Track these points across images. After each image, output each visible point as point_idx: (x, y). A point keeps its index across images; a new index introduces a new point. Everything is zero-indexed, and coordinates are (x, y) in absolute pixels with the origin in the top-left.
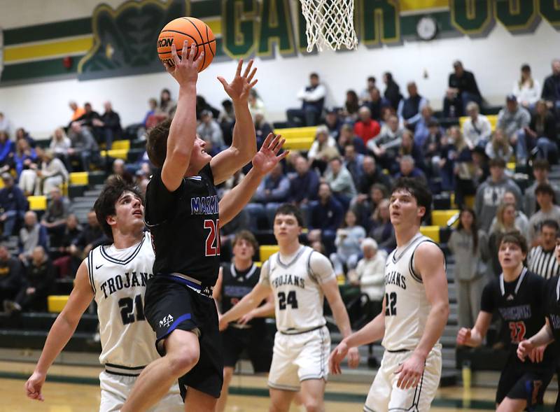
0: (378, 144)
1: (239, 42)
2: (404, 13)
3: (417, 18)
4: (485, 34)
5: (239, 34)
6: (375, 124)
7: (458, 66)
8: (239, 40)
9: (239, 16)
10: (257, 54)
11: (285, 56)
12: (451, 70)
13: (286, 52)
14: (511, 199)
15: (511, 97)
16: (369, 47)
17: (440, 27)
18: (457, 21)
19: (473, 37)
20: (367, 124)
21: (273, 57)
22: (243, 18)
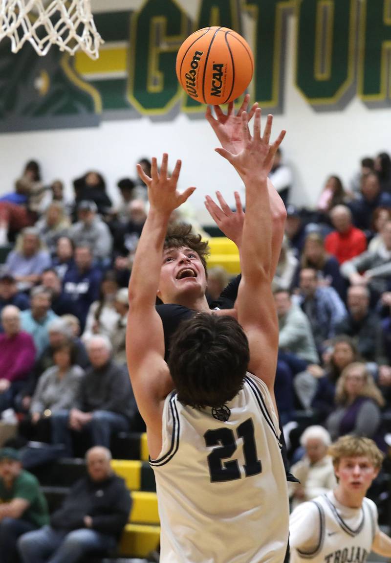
0: (361, 270)
1: (154, 88)
5: (155, 74)
6: (358, 235)
8: (155, 84)
9: (158, 44)
10: (184, 109)
16: (370, 106)
20: (345, 235)
22: (164, 47)
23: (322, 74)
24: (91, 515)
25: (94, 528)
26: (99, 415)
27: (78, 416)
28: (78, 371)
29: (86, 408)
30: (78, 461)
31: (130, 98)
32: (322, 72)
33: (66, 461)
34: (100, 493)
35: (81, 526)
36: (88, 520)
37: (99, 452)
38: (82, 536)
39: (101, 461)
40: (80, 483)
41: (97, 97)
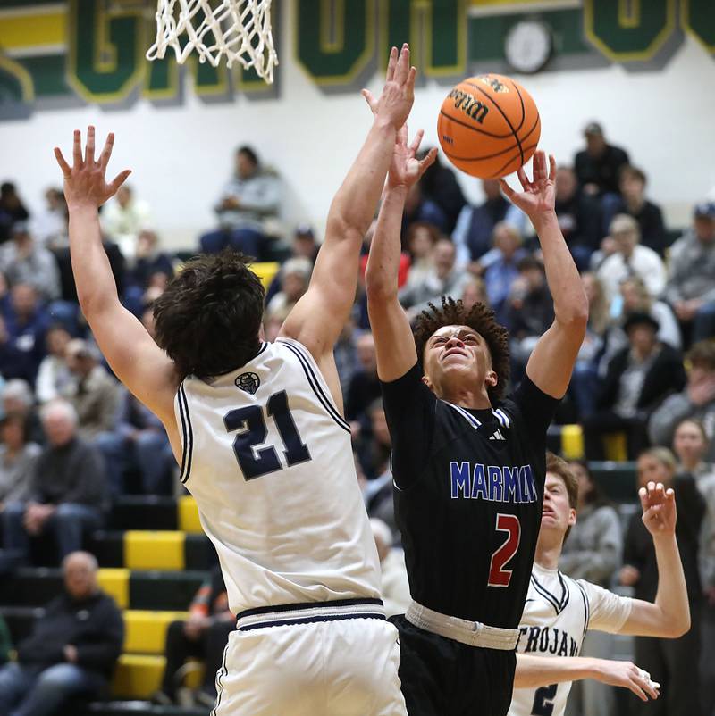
1: (105, 66)
2: (478, 10)
3: (509, 22)
4: (660, 63)
5: (105, 50)
7: (594, 133)
8: (105, 60)
9: (108, 6)
10: (145, 93)
11: (207, 101)
12: (579, 143)
13: (210, 91)
14: (693, 437)
15: (704, 209)
17: (559, 44)
18: (598, 31)
19: (631, 69)
21: (179, 101)
22: (116, 11)
23: (332, 44)
24: (75, 642)
25: (80, 663)
26: (65, 510)
27: (37, 511)
28: (33, 450)
29: (48, 498)
30: (43, 572)
31: (71, 80)
32: (332, 40)
33: (26, 571)
34: (83, 615)
35: (60, 659)
36: (71, 651)
37: (79, 560)
38: (60, 674)
39: (84, 570)
40: (56, 603)
41: (26, 80)
